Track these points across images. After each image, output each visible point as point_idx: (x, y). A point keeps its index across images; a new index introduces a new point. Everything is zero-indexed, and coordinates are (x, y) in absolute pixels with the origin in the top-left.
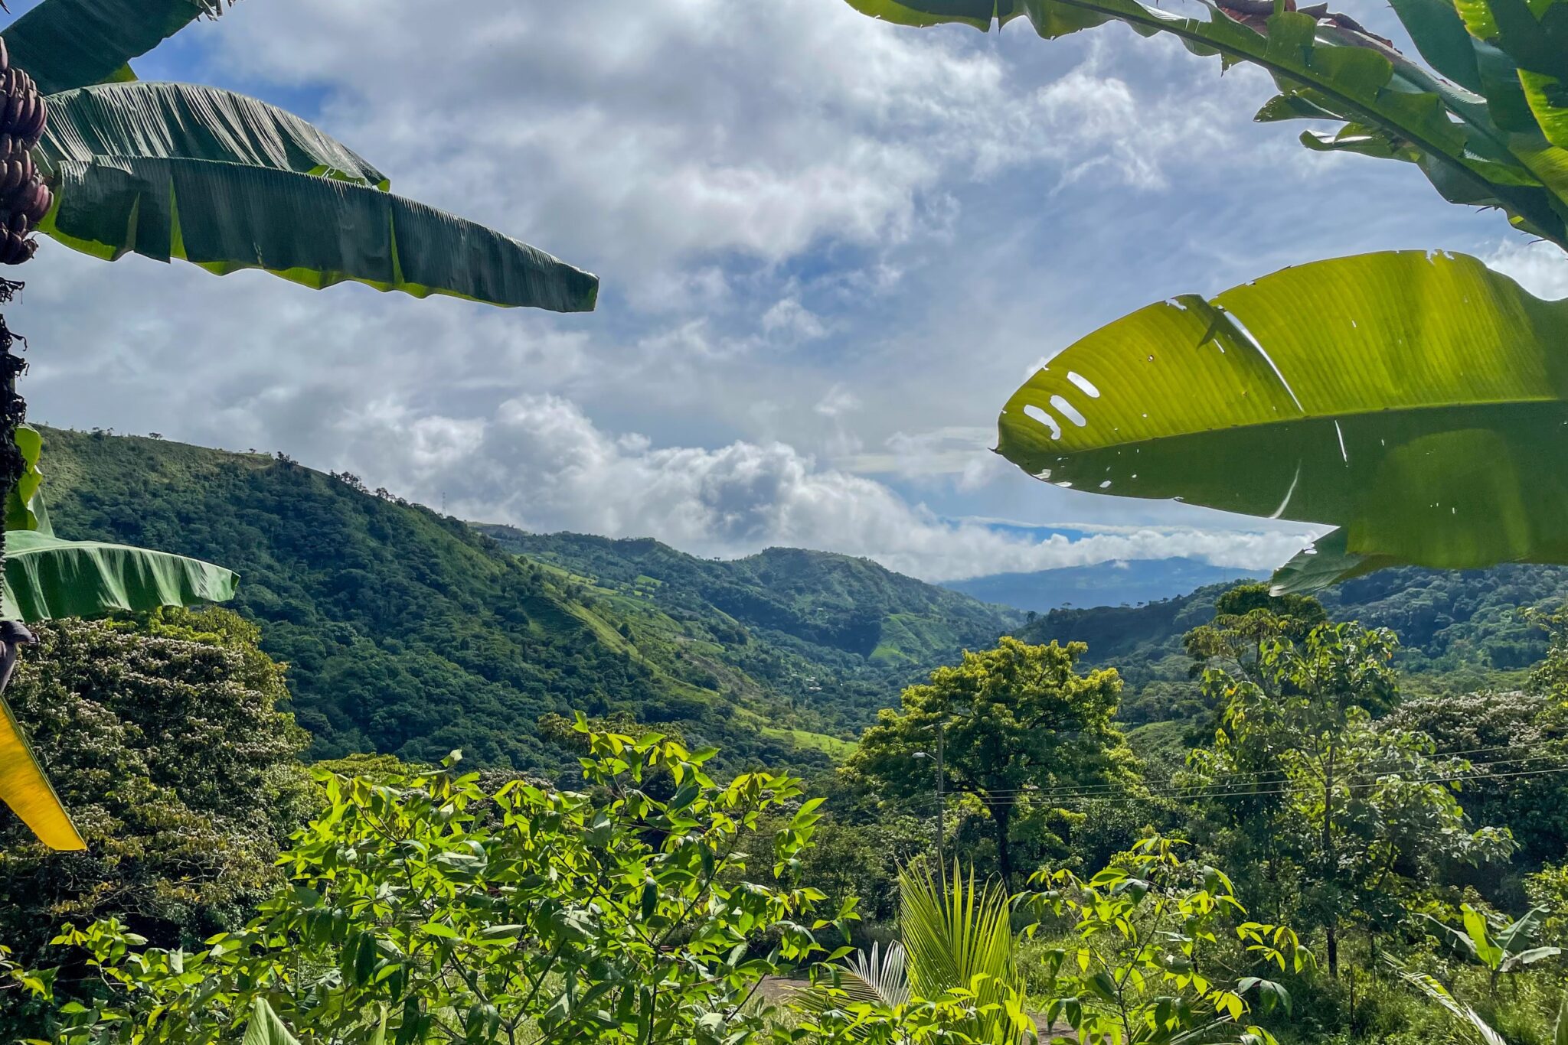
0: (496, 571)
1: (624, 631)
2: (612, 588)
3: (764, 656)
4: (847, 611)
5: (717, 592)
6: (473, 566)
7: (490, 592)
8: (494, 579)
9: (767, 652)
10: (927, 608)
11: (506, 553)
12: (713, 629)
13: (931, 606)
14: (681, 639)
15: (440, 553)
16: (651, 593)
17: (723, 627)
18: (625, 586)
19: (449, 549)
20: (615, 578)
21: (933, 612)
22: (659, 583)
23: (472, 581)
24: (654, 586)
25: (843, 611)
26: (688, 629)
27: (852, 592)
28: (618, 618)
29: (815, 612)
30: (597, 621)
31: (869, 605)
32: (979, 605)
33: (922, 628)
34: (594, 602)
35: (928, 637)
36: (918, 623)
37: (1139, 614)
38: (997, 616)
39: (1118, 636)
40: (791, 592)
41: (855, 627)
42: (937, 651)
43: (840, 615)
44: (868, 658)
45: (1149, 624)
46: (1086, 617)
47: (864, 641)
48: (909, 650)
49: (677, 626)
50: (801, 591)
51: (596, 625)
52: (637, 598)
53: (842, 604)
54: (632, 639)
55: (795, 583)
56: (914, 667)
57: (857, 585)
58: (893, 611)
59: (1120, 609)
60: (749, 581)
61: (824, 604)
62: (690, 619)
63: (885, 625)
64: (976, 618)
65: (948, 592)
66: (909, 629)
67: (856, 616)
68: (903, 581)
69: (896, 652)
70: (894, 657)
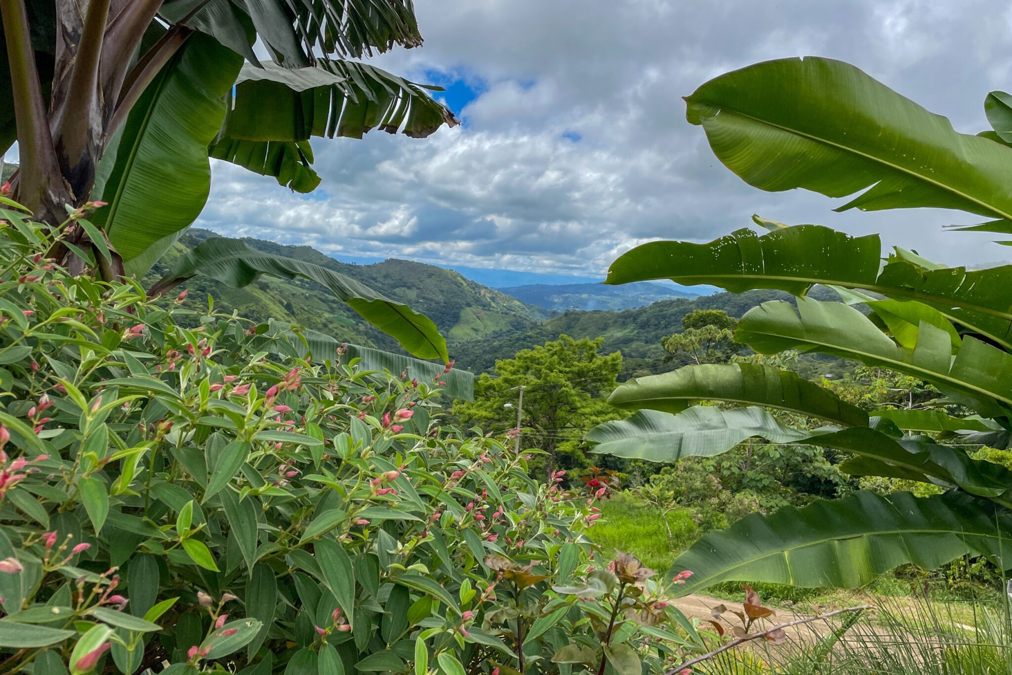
1: (288, 307)
4: (437, 303)
10: (490, 305)
12: (348, 310)
13: (493, 304)
14: (327, 315)
16: (307, 283)
21: (494, 307)
25: (436, 303)
26: (332, 308)
27: (442, 291)
28: (284, 298)
29: (418, 302)
30: (269, 299)
31: (453, 300)
32: (521, 305)
33: (485, 317)
34: (268, 287)
35: (489, 323)
36: (483, 314)
37: (619, 316)
38: (533, 311)
39: (605, 328)
40: (403, 289)
41: (443, 313)
42: (494, 331)
43: (434, 305)
44: (450, 334)
45: (624, 322)
46: (587, 316)
47: (447, 323)
48: (476, 330)
49: (325, 306)
50: (409, 288)
51: (268, 302)
52: (297, 285)
53: (436, 299)
54: (293, 313)
55: (404, 283)
56: (479, 341)
57: (445, 287)
58: (469, 305)
59: (607, 312)
60: (374, 279)
61: (424, 298)
62: (334, 302)
63: (462, 314)
64: (520, 313)
65: (503, 295)
66: (478, 317)
67: (444, 307)
68: (475, 286)
69: (468, 332)
70: (466, 334)
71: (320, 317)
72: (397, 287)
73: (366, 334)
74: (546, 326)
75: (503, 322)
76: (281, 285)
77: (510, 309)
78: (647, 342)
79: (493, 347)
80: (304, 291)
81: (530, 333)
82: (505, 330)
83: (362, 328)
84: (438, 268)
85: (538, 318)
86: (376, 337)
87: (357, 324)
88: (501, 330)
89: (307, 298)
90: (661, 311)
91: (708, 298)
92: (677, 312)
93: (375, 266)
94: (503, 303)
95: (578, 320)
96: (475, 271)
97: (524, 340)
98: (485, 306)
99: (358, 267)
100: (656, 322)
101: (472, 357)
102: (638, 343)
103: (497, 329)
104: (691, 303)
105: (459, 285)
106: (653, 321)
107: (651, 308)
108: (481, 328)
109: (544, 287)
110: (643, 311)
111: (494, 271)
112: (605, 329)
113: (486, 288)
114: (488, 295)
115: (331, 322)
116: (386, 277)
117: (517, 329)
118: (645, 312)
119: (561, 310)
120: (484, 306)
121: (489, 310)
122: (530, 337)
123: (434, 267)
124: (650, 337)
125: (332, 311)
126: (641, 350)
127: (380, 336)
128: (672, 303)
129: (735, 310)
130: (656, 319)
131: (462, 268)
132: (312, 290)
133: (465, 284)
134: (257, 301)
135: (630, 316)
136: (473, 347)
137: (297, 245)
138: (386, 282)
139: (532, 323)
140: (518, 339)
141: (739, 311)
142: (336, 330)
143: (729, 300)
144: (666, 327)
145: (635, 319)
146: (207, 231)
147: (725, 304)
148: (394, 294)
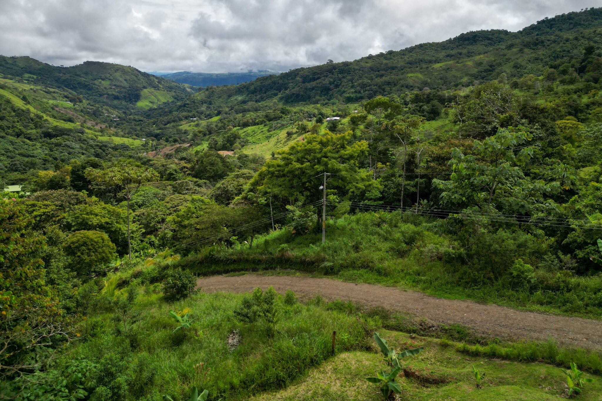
1: (24, 99)
2: (12, 79)
4: (124, 88)
5: (64, 81)
9: (93, 106)
10: (158, 86)
12: (66, 96)
13: (160, 85)
14: (52, 102)
16: (32, 81)
17: (70, 95)
18: (18, 78)
20: (12, 74)
21: (161, 88)
22: (35, 77)
24: (33, 78)
26: (54, 97)
27: (126, 80)
28: (20, 93)
29: (111, 88)
30: (10, 95)
31: (134, 85)
33: (157, 94)
35: (160, 98)
36: (155, 92)
37: (238, 88)
38: (185, 88)
40: (100, 80)
41: (130, 94)
43: (122, 90)
44: (136, 106)
45: (241, 91)
46: (220, 89)
47: (133, 100)
48: (152, 102)
49: (48, 96)
50: (103, 80)
52: (25, 84)
53: (123, 85)
54: (29, 103)
55: (100, 76)
56: (156, 109)
57: (128, 77)
58: (145, 87)
60: (78, 75)
61: (115, 85)
62: (54, 92)
63: (142, 93)
65: (166, 79)
66: (152, 94)
67: (129, 90)
68: (147, 75)
69: (148, 104)
70: (147, 106)
71: (48, 103)
72: (95, 79)
73: (82, 111)
74: (196, 97)
75: (169, 96)
76: (14, 84)
77: (171, 88)
78: (256, 102)
79: (166, 112)
80: (32, 87)
81: (187, 102)
82: (170, 101)
83: (78, 108)
84: (120, 66)
86: (88, 113)
87: (74, 105)
88: (168, 101)
89: (35, 91)
90: (261, 83)
92: (270, 83)
93: (77, 66)
94: (166, 84)
95: (215, 91)
97: (185, 106)
99: (65, 68)
100: (260, 89)
101: (154, 120)
102: (252, 103)
103: (165, 101)
104: (277, 77)
105: (136, 76)
106: (258, 89)
107: (256, 81)
108: (156, 101)
110: (251, 84)
112: (232, 96)
113: (154, 76)
114: (156, 80)
115: (57, 106)
116: (86, 73)
117: (178, 100)
118: (253, 84)
120: (155, 88)
121: (158, 90)
122: (188, 104)
123: (117, 64)
124: (258, 98)
126: (254, 106)
127: (91, 112)
128: (267, 77)
132: (37, 85)
133: (140, 74)
135: (245, 88)
136: (153, 113)
138: (87, 77)
140: (181, 106)
141: (304, 79)
143: (298, 73)
144: (266, 92)
145: (247, 89)
147: (296, 76)
148: (94, 84)
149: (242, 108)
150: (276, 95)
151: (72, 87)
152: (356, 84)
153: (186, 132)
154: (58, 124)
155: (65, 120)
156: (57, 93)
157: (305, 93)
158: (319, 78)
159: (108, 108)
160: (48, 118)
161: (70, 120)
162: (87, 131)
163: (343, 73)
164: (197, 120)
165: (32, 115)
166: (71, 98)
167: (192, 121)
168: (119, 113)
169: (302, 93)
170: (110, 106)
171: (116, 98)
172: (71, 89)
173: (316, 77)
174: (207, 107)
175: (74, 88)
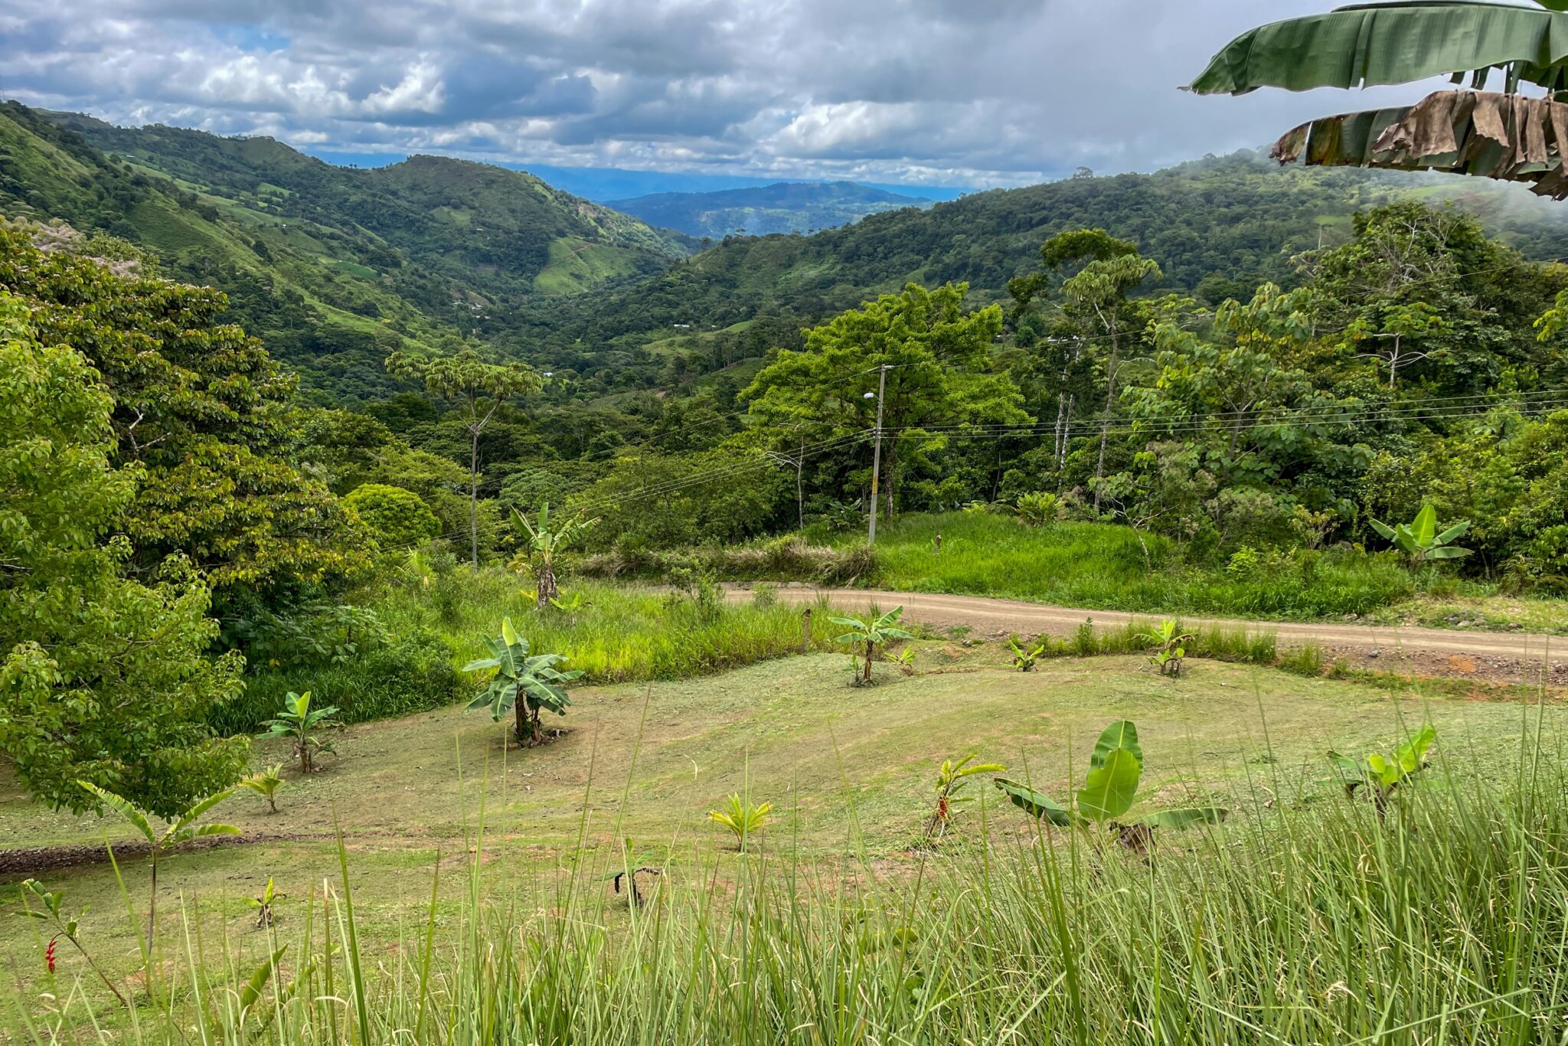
0: (85, 171)
1: (260, 248)
2: (230, 197)
3: (422, 281)
4: (508, 232)
5: (357, 206)
6: (56, 166)
7: (83, 199)
8: (85, 183)
9: (423, 277)
10: (596, 232)
11: (95, 150)
12: (360, 250)
13: (601, 231)
14: (324, 260)
15: (9, 147)
16: (279, 205)
17: (372, 247)
18: (245, 195)
19: (21, 143)
20: (232, 184)
21: (603, 236)
22: (286, 193)
23: (56, 183)
24: (281, 196)
25: (505, 232)
26: (330, 248)
27: (513, 211)
28: (248, 233)
29: (474, 232)
30: (224, 236)
31: (533, 226)
32: (648, 230)
33: (591, 254)
34: (217, 214)
35: (598, 263)
36: (586, 248)
37: (810, 242)
38: (667, 241)
39: (789, 264)
40: (446, 209)
41: (520, 250)
42: (608, 278)
43: (502, 236)
44: (535, 285)
45: (818, 253)
46: (759, 245)
47: (530, 266)
48: (578, 277)
49: (317, 245)
50: (456, 207)
51: (225, 242)
52: (262, 209)
53: (505, 225)
54: (270, 260)
55: (448, 198)
56: (585, 296)
57: (518, 204)
58: (561, 234)
59: (792, 237)
60: (394, 193)
61: (483, 224)
62: (332, 237)
63: (553, 249)
64: (647, 244)
65: (617, 214)
66: (578, 254)
67: (520, 238)
68: (568, 200)
69: (565, 280)
70: (562, 284)
71: (315, 264)
72: (435, 206)
73: (398, 290)
74: (694, 265)
75: (622, 261)
76: (235, 210)
77: (630, 237)
78: (856, 284)
79: (611, 304)
80: (278, 220)
81: (670, 279)
82: (625, 274)
83: (388, 280)
84: (504, 171)
85: (676, 251)
86: (414, 296)
87: (379, 275)
88: (619, 275)
89: (284, 232)
90: (876, 230)
91: (951, 204)
92: (902, 231)
93: (390, 169)
94: (616, 229)
95: (747, 252)
96: (561, 173)
97: (661, 289)
98: (590, 234)
99: (363, 172)
100: (871, 250)
101: (579, 322)
102: (843, 286)
103: (612, 274)
104: (924, 215)
105: (541, 199)
106: (865, 248)
107: (860, 225)
108: (587, 274)
109: (681, 196)
110: (849, 231)
111: (595, 171)
112: (790, 266)
113: (586, 203)
114: (591, 215)
115: (337, 273)
116: (413, 188)
117: (645, 273)
118: (852, 233)
119: (716, 237)
120: (587, 235)
121: (596, 241)
122: (671, 284)
123: (493, 168)
124: (861, 274)
125: (332, 253)
126: (850, 297)
127: (421, 294)
128: (894, 215)
129: (993, 223)
130: (870, 245)
131: (538, 167)
132: (290, 216)
133: (550, 198)
134: (205, 241)
135: (829, 242)
136: (577, 305)
137: (245, 134)
138: (415, 198)
139: (669, 262)
140: (651, 290)
141: (998, 224)
142: (347, 287)
143: (983, 207)
144: (885, 257)
145: (836, 246)
146: (82, 115)
147: (977, 213)
148: (433, 219)
149: (815, 300)
150: (917, 265)
151: (375, 223)
152: (1152, 241)
153: (660, 361)
154: (337, 319)
155: (354, 310)
156: (339, 238)
157: (1000, 263)
158: (1044, 221)
159: (463, 284)
160: (315, 302)
161: (368, 310)
162: (407, 340)
163: (1117, 207)
164: (691, 330)
165: (277, 293)
166: (373, 252)
167: (678, 331)
168: (490, 300)
169: (988, 263)
170: (469, 280)
171: (487, 259)
172: (373, 229)
173: (1037, 216)
174: (722, 294)
175: (381, 228)
